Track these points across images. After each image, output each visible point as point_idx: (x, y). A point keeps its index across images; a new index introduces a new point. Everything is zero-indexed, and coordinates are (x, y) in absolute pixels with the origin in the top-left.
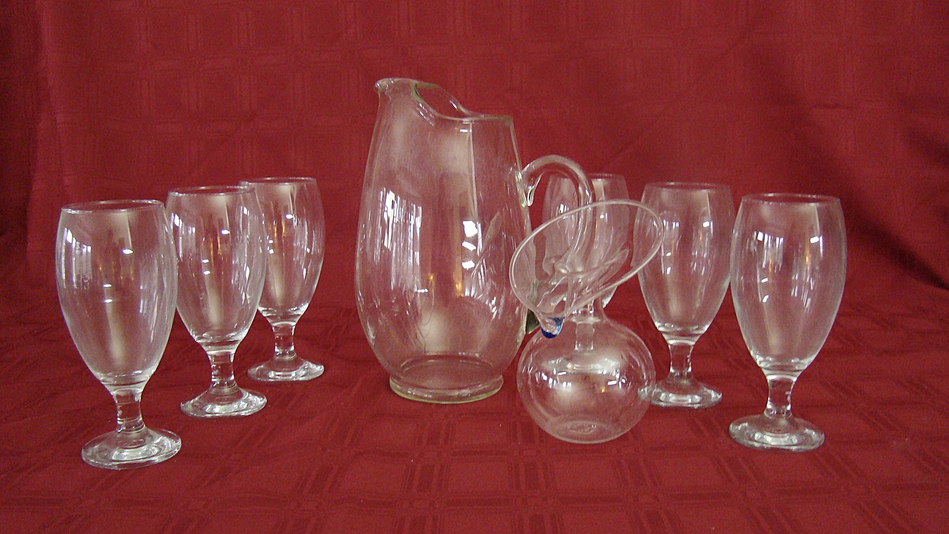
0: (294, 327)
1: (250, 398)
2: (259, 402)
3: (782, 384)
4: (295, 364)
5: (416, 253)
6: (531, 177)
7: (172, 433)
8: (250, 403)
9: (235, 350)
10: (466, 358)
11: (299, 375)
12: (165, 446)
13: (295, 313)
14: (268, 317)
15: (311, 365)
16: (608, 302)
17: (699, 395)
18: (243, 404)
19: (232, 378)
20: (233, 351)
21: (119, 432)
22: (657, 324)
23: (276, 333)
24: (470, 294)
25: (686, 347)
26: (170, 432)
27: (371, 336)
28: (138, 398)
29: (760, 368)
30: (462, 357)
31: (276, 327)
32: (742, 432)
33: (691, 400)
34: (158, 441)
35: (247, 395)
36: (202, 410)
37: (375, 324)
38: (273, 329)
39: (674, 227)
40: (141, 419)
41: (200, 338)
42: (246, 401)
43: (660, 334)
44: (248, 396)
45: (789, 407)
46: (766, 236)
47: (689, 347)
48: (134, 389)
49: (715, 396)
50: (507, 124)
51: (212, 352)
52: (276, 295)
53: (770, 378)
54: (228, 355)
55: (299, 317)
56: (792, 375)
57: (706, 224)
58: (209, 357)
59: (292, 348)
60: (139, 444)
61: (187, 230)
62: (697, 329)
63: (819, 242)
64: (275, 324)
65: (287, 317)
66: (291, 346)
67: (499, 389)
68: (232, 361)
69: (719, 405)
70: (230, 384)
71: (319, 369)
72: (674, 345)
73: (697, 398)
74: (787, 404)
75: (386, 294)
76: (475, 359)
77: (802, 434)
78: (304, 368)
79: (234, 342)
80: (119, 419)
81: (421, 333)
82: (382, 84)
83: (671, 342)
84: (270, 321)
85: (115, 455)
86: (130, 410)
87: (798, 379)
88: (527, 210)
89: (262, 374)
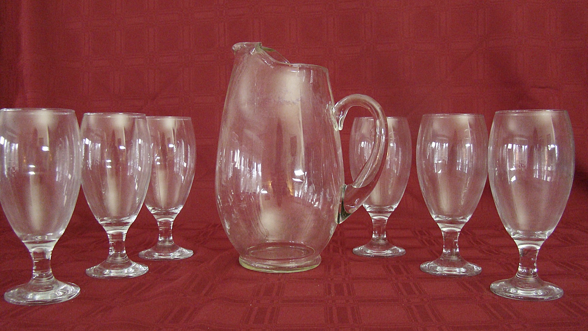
0: (172, 223)
1: (136, 266)
2: (143, 269)
3: (529, 252)
4: (173, 249)
5: (258, 166)
6: (341, 109)
7: (74, 284)
8: (136, 269)
9: (127, 231)
10: (295, 244)
11: (175, 255)
12: (68, 291)
13: (173, 211)
14: (155, 214)
15: (184, 250)
16: (396, 207)
17: (464, 268)
18: (131, 270)
19: (125, 252)
20: (125, 232)
21: (34, 279)
22: (433, 216)
23: (160, 226)
24: (298, 195)
25: (455, 233)
26: (73, 284)
27: (227, 227)
28: (49, 256)
29: (512, 239)
30: (292, 244)
31: (160, 222)
32: (499, 288)
33: (460, 271)
34: (62, 288)
35: (134, 264)
36: (102, 273)
37: (230, 219)
38: (158, 223)
39: (444, 147)
40: (51, 272)
41: (101, 221)
42: (133, 268)
43: (435, 223)
44: (136, 265)
45: (536, 270)
46: (514, 145)
47: (456, 233)
48: (46, 247)
49: (477, 268)
50: (325, 71)
51: (110, 232)
52: (160, 198)
53: (520, 247)
54: (121, 235)
55: (176, 215)
56: (537, 245)
57: (468, 145)
58: (108, 235)
59: (171, 238)
60: (48, 289)
61: (95, 146)
62: (462, 219)
63: (554, 148)
64: (160, 220)
65: (168, 214)
66: (171, 236)
67: (318, 265)
68: (124, 240)
69: (480, 275)
70: (122, 256)
71: (188, 253)
72: (446, 231)
73: (463, 270)
74: (534, 268)
75: (237, 195)
76: (300, 245)
77: (546, 289)
78: (179, 251)
79: (126, 224)
80: (34, 271)
81: (261, 224)
82: (237, 46)
83: (444, 229)
84: (156, 217)
85: (30, 296)
86: (43, 265)
87: (541, 247)
88: (339, 133)
89: (149, 254)
